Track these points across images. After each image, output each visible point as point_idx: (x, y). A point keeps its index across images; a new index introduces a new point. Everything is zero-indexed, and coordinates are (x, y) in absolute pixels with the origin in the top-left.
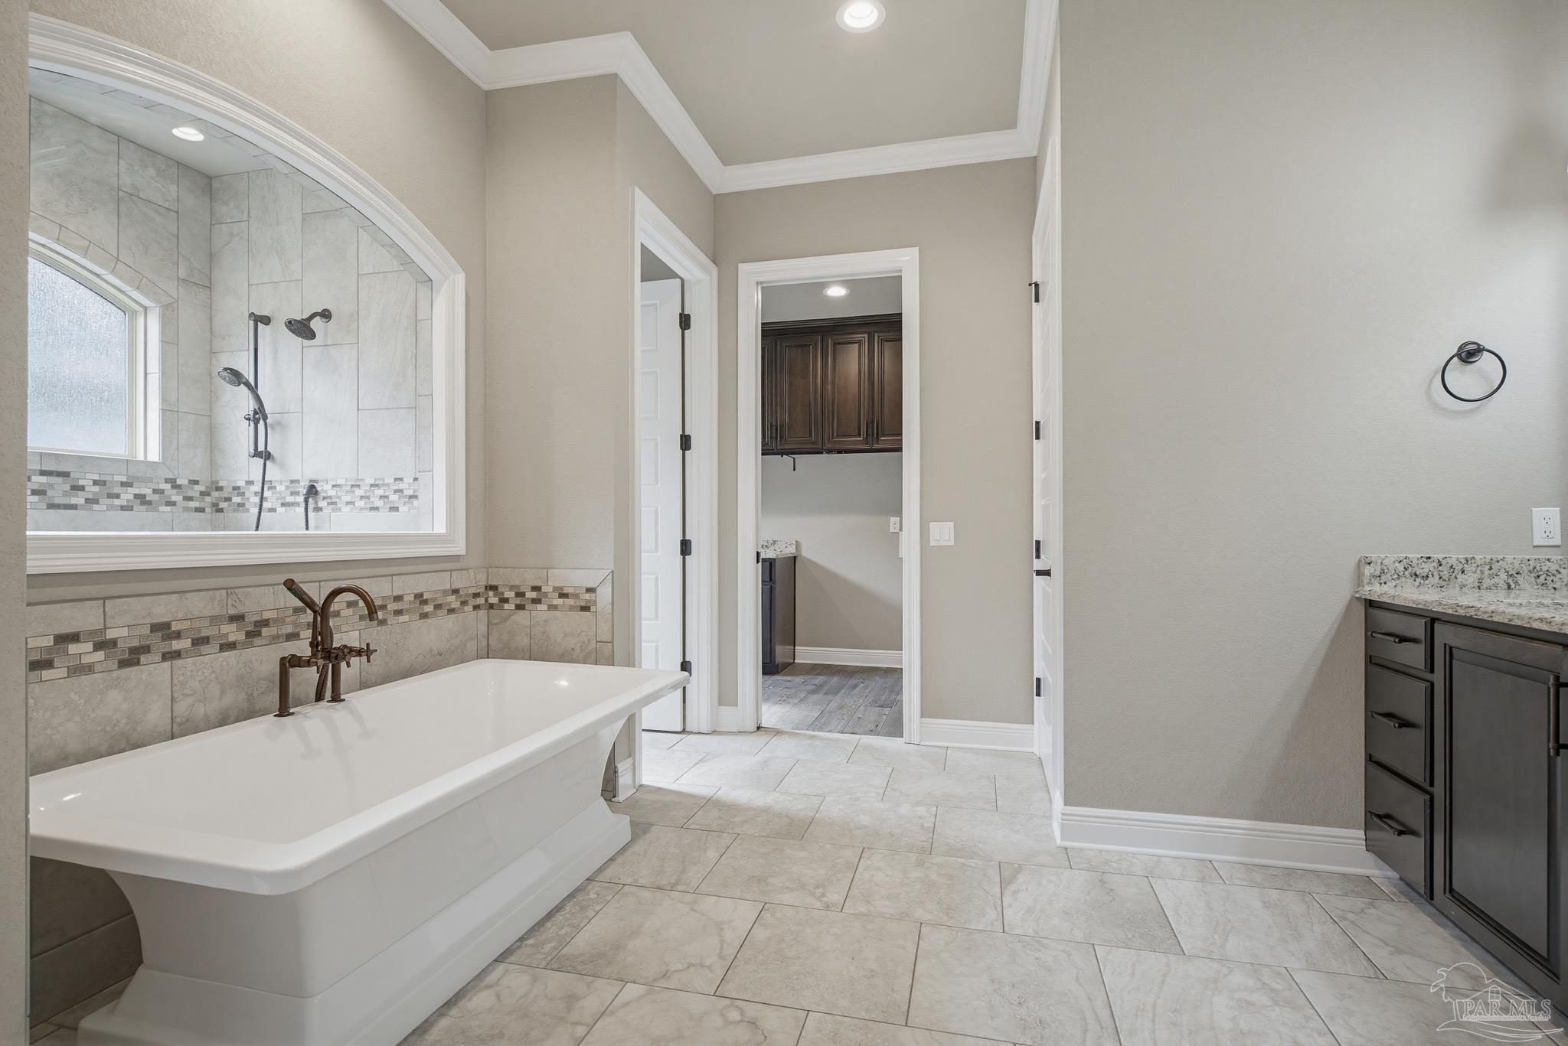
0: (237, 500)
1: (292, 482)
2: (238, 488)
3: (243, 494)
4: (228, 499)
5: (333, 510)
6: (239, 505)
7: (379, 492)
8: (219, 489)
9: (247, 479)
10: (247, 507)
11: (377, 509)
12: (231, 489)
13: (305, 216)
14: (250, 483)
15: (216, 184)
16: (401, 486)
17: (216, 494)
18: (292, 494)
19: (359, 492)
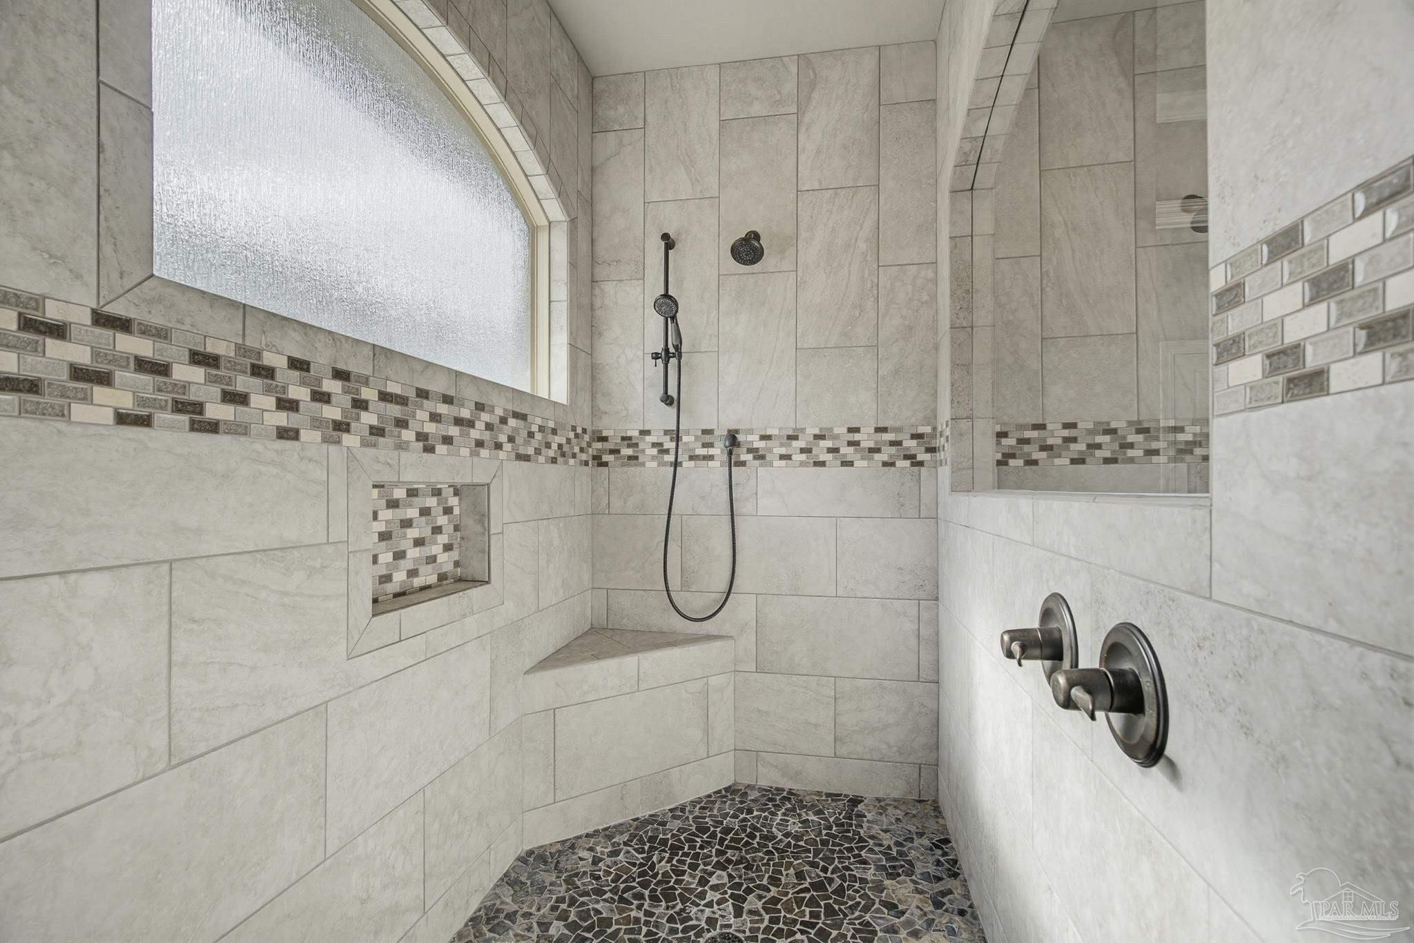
0: (628, 452)
1: (705, 432)
2: (630, 438)
3: (636, 445)
4: (615, 452)
5: (761, 465)
6: (630, 458)
7: (828, 444)
8: (604, 439)
9: (642, 428)
10: (641, 459)
11: (822, 464)
12: (619, 441)
13: (723, 123)
14: (645, 433)
15: (599, 85)
16: (857, 437)
17: (599, 445)
18: (705, 445)
19: (797, 444)
